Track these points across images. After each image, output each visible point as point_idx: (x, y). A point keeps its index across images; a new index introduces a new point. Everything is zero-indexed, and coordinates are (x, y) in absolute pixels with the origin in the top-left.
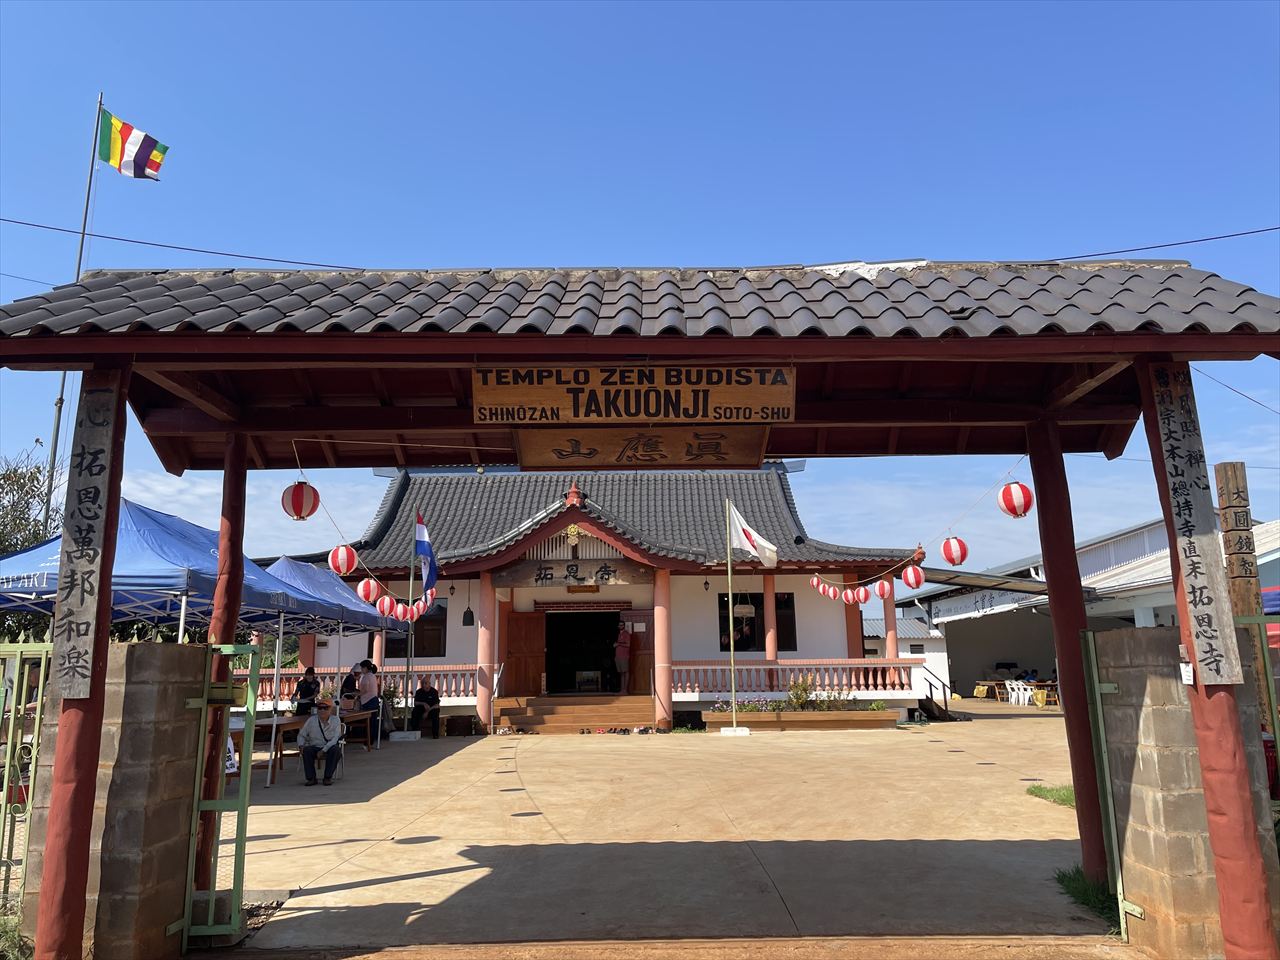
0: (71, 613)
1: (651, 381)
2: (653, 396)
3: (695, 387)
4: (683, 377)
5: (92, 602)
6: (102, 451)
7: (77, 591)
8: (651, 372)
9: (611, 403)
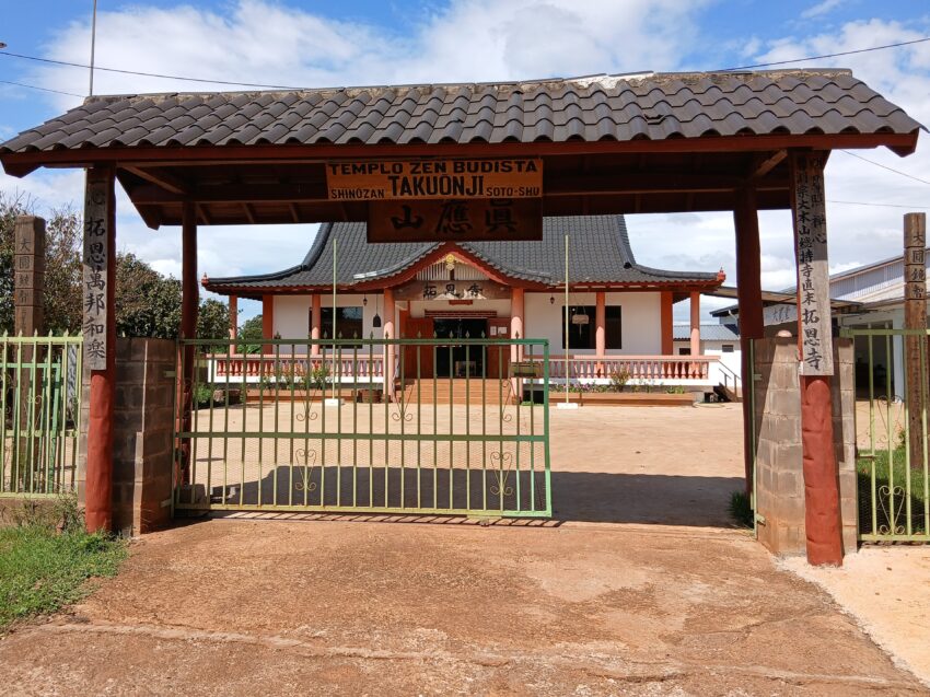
0: (92, 319)
1: (444, 170)
2: (445, 181)
3: (475, 175)
4: (466, 167)
5: (103, 313)
6: (102, 220)
7: (94, 306)
8: (444, 164)
9: (418, 186)
